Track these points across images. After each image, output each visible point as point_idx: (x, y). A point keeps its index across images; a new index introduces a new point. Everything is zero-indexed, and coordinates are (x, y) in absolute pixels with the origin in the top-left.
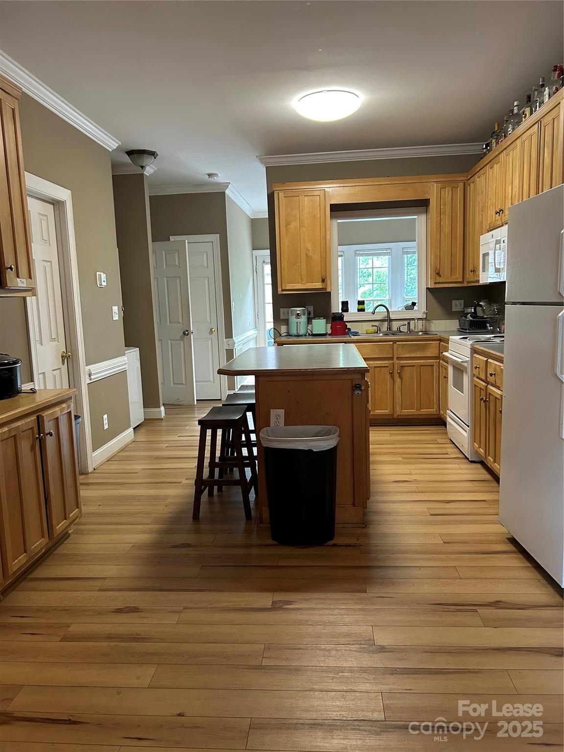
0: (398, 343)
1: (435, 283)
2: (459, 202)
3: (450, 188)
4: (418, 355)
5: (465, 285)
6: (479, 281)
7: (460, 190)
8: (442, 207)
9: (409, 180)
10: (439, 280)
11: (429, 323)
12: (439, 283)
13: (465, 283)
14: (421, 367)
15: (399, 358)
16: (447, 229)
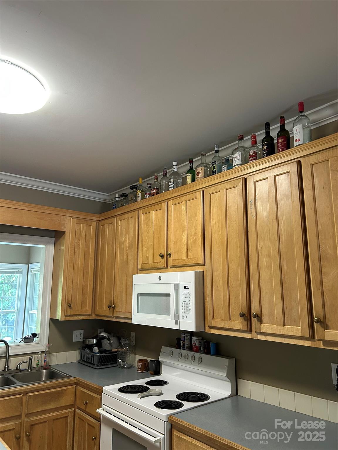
0: (29, 395)
1: (65, 316)
2: (92, 239)
3: (85, 225)
4: (52, 406)
5: (93, 317)
6: (131, 319)
7: (92, 228)
8: (76, 241)
9: (47, 210)
10: (70, 312)
11: (49, 357)
12: (70, 315)
13: (93, 315)
14: (54, 421)
15: (28, 415)
16: (80, 262)
